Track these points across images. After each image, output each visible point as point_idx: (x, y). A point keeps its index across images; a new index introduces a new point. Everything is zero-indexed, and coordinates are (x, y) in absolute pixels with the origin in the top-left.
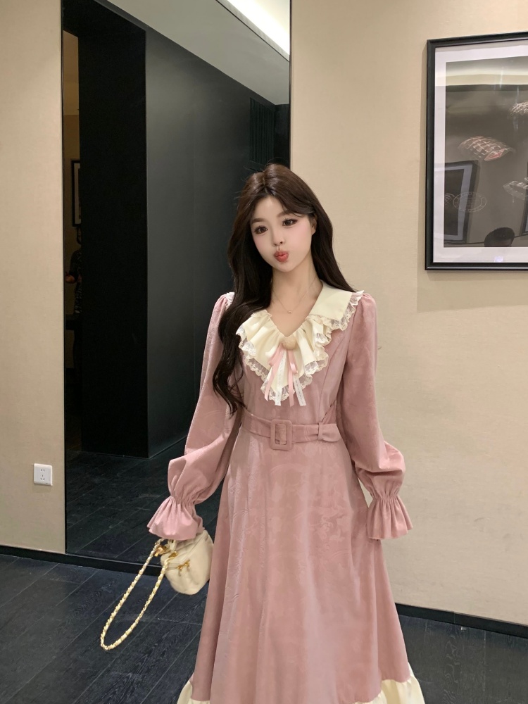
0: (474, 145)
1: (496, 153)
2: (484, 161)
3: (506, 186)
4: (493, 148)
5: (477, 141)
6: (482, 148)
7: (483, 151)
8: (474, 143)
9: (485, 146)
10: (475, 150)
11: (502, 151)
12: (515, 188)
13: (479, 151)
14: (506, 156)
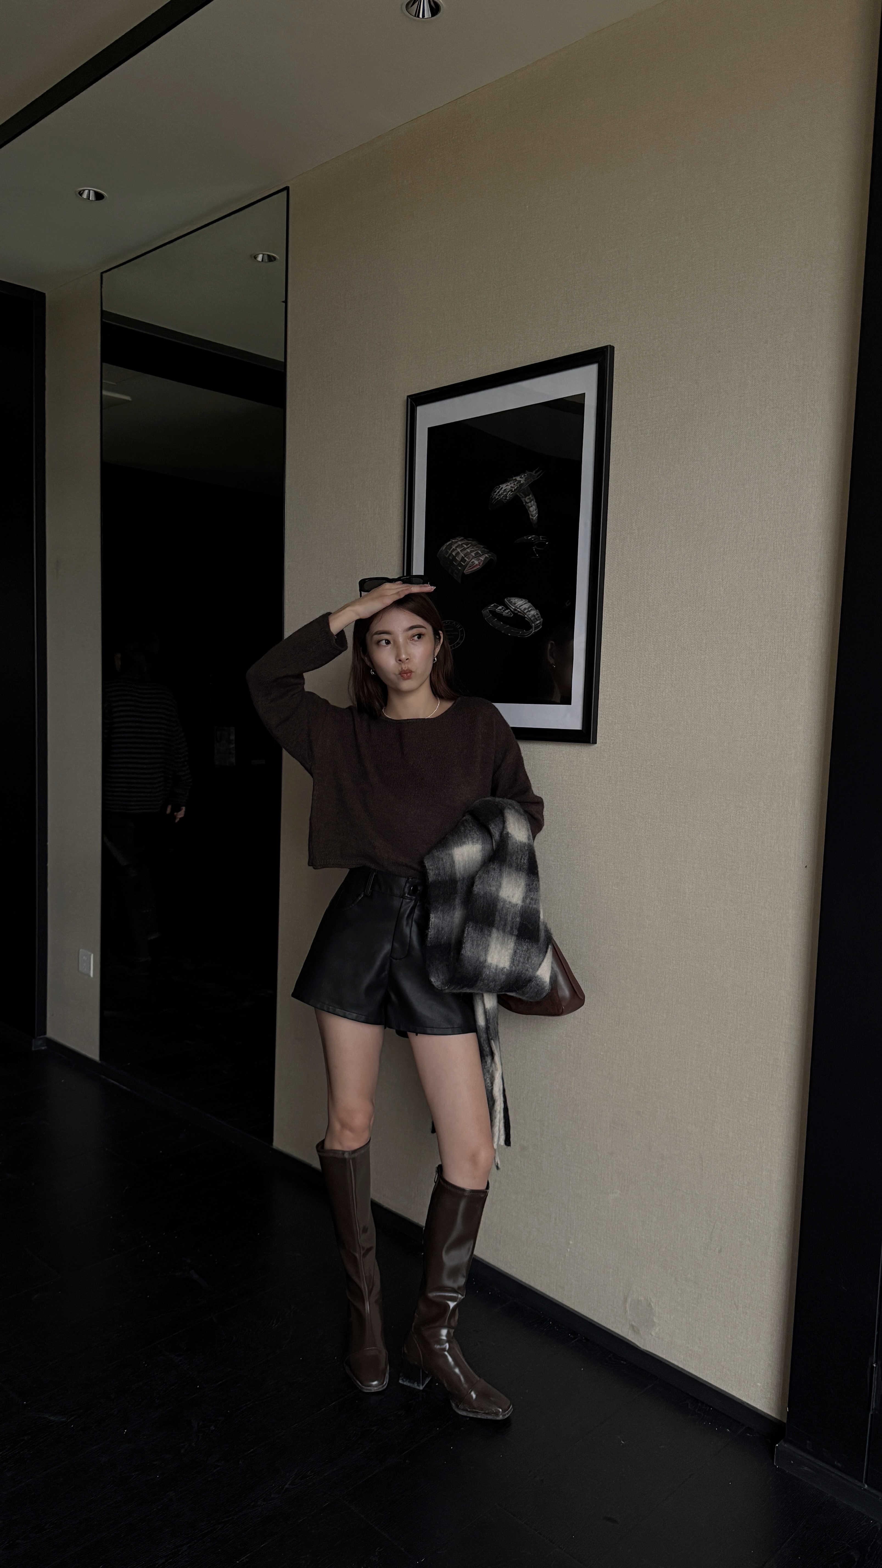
0: (454, 550)
1: (477, 562)
2: (463, 573)
4: (473, 554)
5: (456, 545)
6: (462, 554)
7: (463, 560)
8: (454, 547)
9: (465, 552)
10: (454, 558)
11: (482, 559)
12: (494, 613)
13: (458, 559)
14: (487, 565)
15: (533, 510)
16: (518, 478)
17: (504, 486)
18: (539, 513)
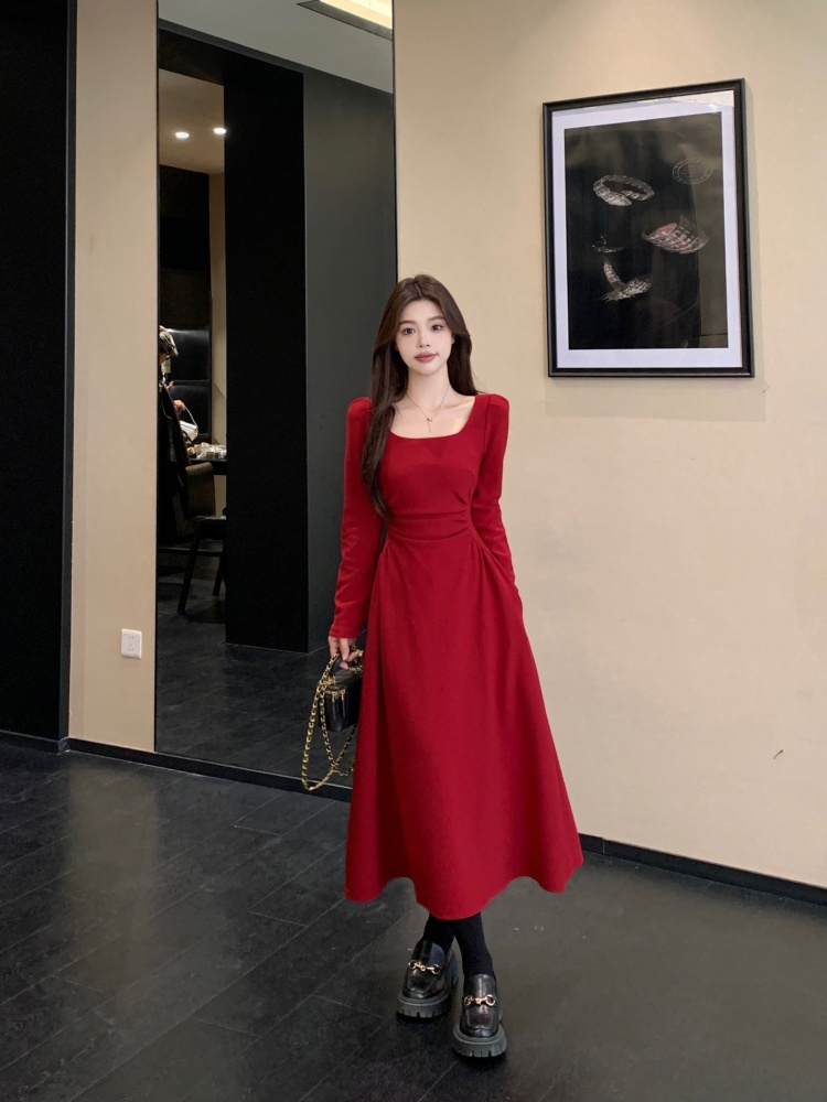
0: (690, 243)
1: (664, 233)
2: (677, 224)
3: (653, 193)
4: (667, 239)
5: (687, 247)
6: (680, 239)
7: (679, 235)
8: (690, 246)
9: (676, 242)
10: (689, 236)
11: (657, 236)
12: (642, 192)
13: (684, 236)
14: (650, 231)
15: (608, 271)
16: (625, 296)
17: (638, 291)
18: (603, 270)
